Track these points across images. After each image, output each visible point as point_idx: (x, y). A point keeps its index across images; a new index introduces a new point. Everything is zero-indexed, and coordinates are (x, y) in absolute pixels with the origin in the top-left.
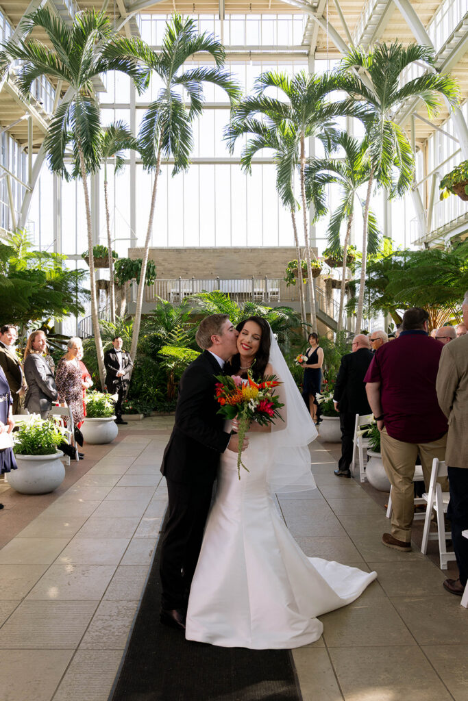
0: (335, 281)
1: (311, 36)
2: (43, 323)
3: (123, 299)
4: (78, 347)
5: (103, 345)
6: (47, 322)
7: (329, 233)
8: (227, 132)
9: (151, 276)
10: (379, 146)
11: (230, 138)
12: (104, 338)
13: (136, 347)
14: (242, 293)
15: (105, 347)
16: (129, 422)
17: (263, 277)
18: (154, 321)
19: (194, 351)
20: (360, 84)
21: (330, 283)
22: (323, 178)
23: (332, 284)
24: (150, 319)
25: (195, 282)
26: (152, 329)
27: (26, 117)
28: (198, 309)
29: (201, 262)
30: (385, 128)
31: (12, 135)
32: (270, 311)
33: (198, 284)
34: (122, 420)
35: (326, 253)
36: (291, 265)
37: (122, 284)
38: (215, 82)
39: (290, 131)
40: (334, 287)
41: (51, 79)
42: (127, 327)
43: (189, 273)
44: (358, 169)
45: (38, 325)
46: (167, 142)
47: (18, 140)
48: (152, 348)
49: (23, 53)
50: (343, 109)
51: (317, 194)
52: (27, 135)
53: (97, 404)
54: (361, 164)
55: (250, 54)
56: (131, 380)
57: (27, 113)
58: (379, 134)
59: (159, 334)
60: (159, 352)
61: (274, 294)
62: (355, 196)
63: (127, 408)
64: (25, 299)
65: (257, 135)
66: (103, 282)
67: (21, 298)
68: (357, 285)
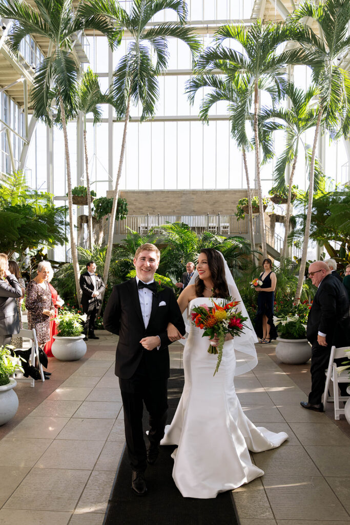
0: (279, 216)
1: (259, 10)
2: (38, 251)
3: (101, 231)
4: (46, 271)
5: (80, 269)
6: (41, 250)
7: (276, 173)
8: (188, 86)
9: (124, 212)
10: (328, 89)
11: (190, 91)
12: (81, 263)
13: (108, 270)
14: (199, 227)
15: (81, 271)
16: (101, 337)
17: (216, 213)
18: (125, 248)
19: (158, 275)
20: (310, 32)
21: (274, 218)
22: (271, 125)
23: (276, 218)
24: (121, 247)
25: (160, 218)
26: (122, 256)
27: (21, 80)
28: (162, 238)
29: (165, 202)
30: (334, 73)
31: (13, 98)
32: (225, 240)
33: (163, 219)
34: (94, 335)
35: (272, 191)
36: (241, 203)
37: (99, 218)
38: (178, 36)
39: (243, 84)
40: (277, 221)
41: (34, 37)
42: (101, 254)
43: (156, 211)
44: (303, 116)
45: (34, 253)
46: (136, 89)
47: (18, 103)
48: (122, 272)
49: (10, 11)
50: (294, 58)
51: (265, 141)
52: (23, 98)
53: (67, 324)
54: (305, 112)
55: (207, 28)
56: (104, 300)
57: (22, 76)
58: (328, 78)
59: (128, 260)
60: (127, 276)
61: (226, 228)
62: (300, 140)
63: (100, 324)
64: (15, 229)
65: (214, 88)
66: (84, 217)
67: (12, 228)
68: (297, 219)
